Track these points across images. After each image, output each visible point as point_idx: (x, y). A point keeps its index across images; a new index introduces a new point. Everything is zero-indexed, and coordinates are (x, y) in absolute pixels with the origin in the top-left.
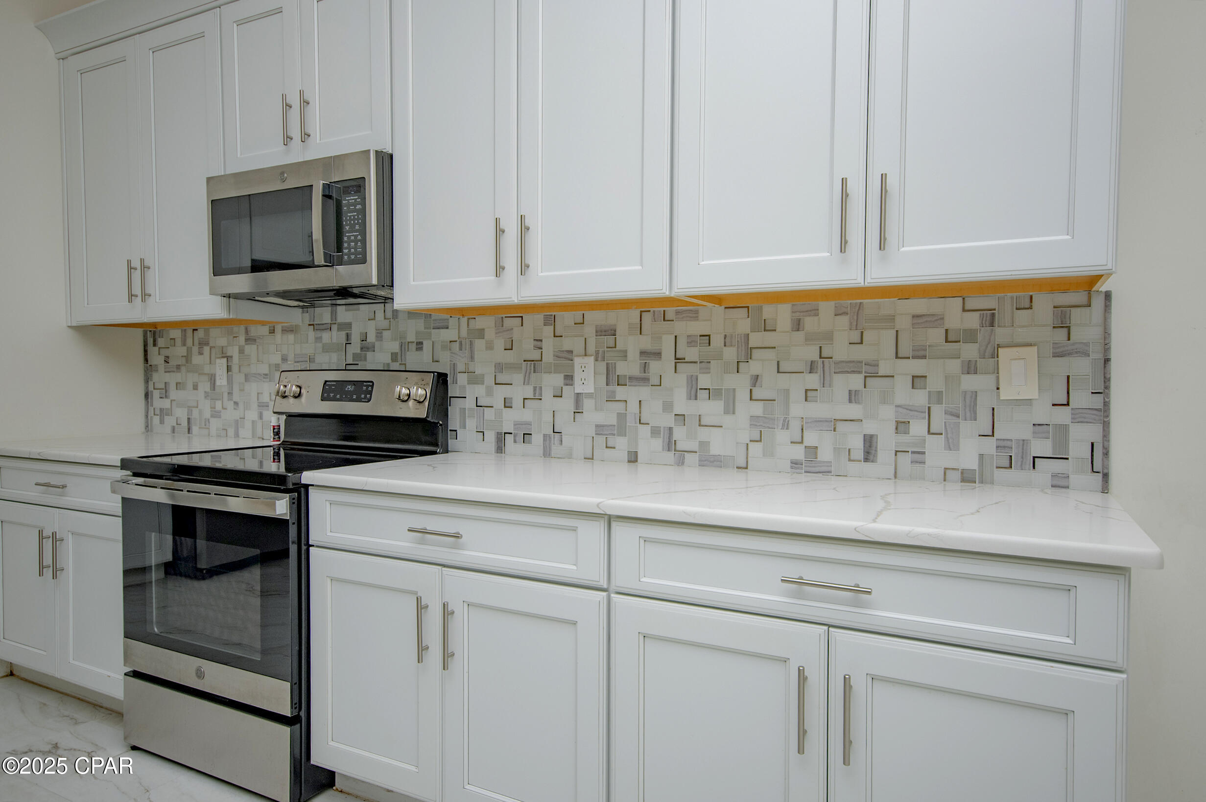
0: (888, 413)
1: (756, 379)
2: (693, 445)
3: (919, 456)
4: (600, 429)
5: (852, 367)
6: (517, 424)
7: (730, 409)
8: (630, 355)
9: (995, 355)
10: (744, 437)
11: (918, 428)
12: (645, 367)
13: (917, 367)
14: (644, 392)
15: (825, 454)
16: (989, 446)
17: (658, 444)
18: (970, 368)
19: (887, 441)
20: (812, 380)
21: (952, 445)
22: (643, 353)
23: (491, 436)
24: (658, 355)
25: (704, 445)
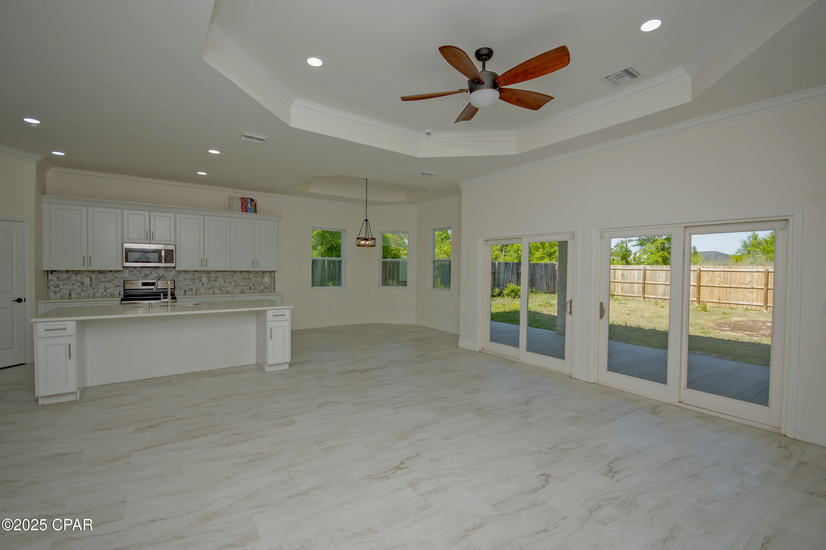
0: (252, 284)
1: (234, 280)
2: (225, 290)
3: (256, 289)
4: (207, 288)
5: (248, 278)
6: (189, 288)
7: (231, 284)
8: (213, 277)
9: (264, 277)
10: (233, 288)
11: (256, 286)
12: (216, 279)
13: (256, 278)
14: (216, 282)
15: (245, 289)
16: (264, 287)
17: (218, 290)
18: (261, 279)
19: (252, 287)
20: (243, 280)
21: (260, 287)
22: (215, 277)
23: (183, 291)
24: (218, 277)
25: (226, 289)
